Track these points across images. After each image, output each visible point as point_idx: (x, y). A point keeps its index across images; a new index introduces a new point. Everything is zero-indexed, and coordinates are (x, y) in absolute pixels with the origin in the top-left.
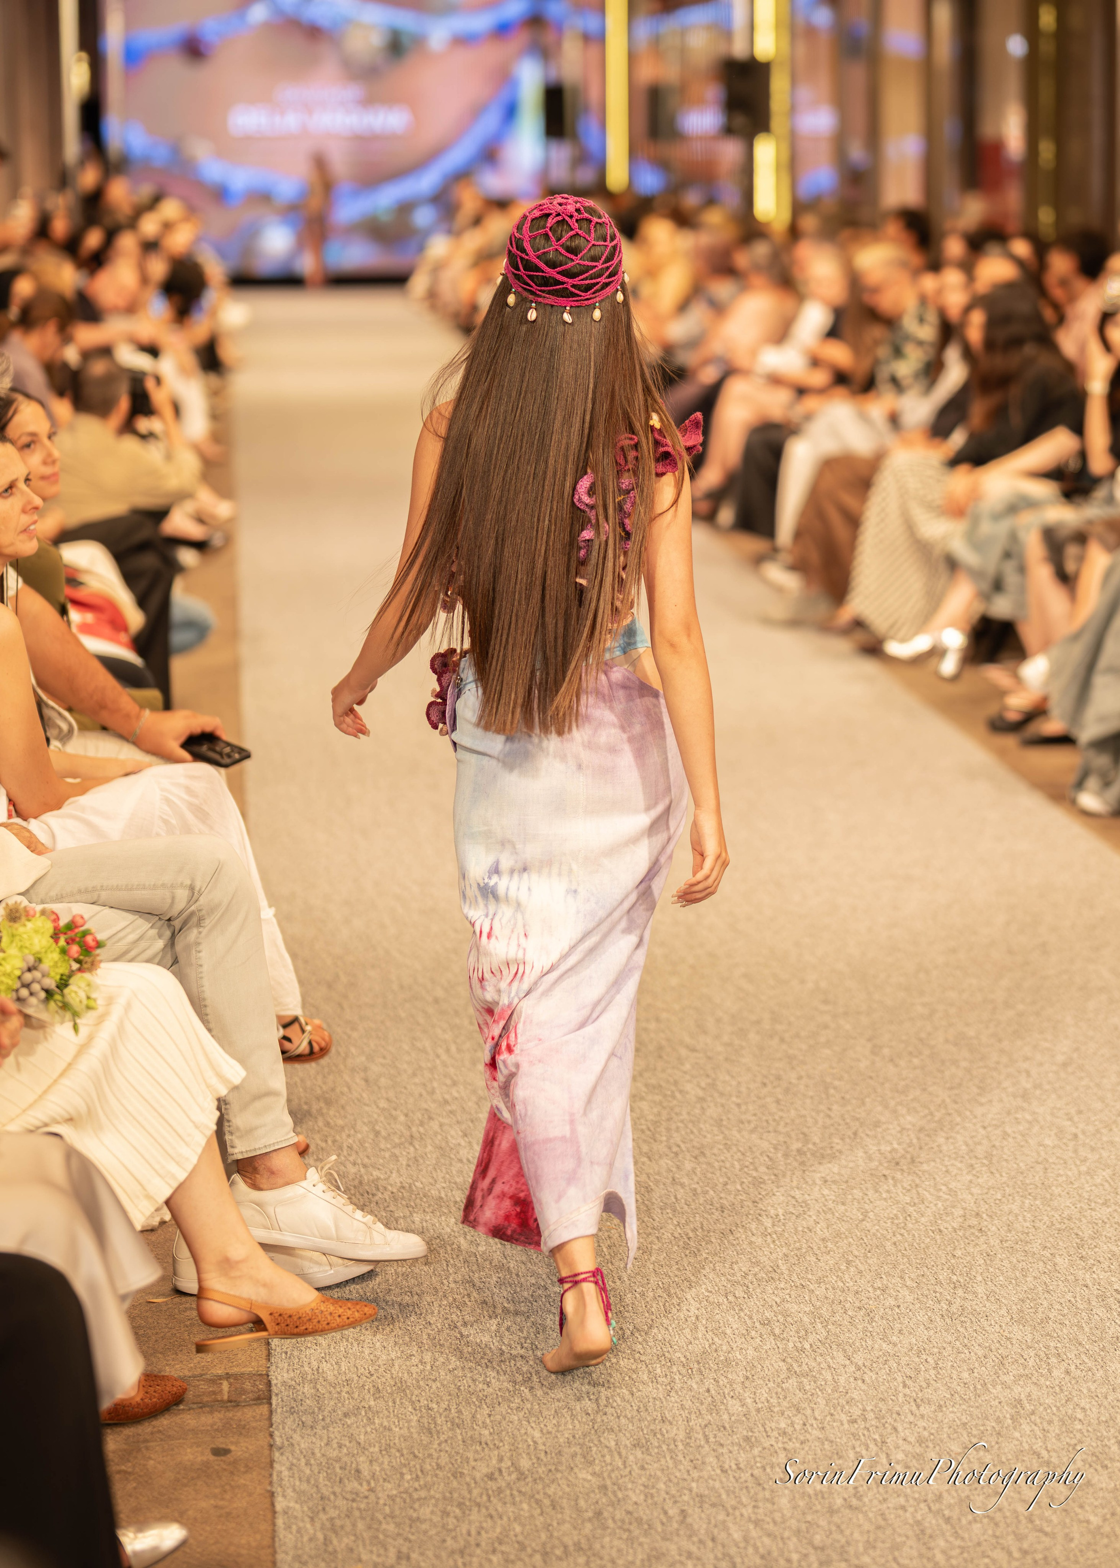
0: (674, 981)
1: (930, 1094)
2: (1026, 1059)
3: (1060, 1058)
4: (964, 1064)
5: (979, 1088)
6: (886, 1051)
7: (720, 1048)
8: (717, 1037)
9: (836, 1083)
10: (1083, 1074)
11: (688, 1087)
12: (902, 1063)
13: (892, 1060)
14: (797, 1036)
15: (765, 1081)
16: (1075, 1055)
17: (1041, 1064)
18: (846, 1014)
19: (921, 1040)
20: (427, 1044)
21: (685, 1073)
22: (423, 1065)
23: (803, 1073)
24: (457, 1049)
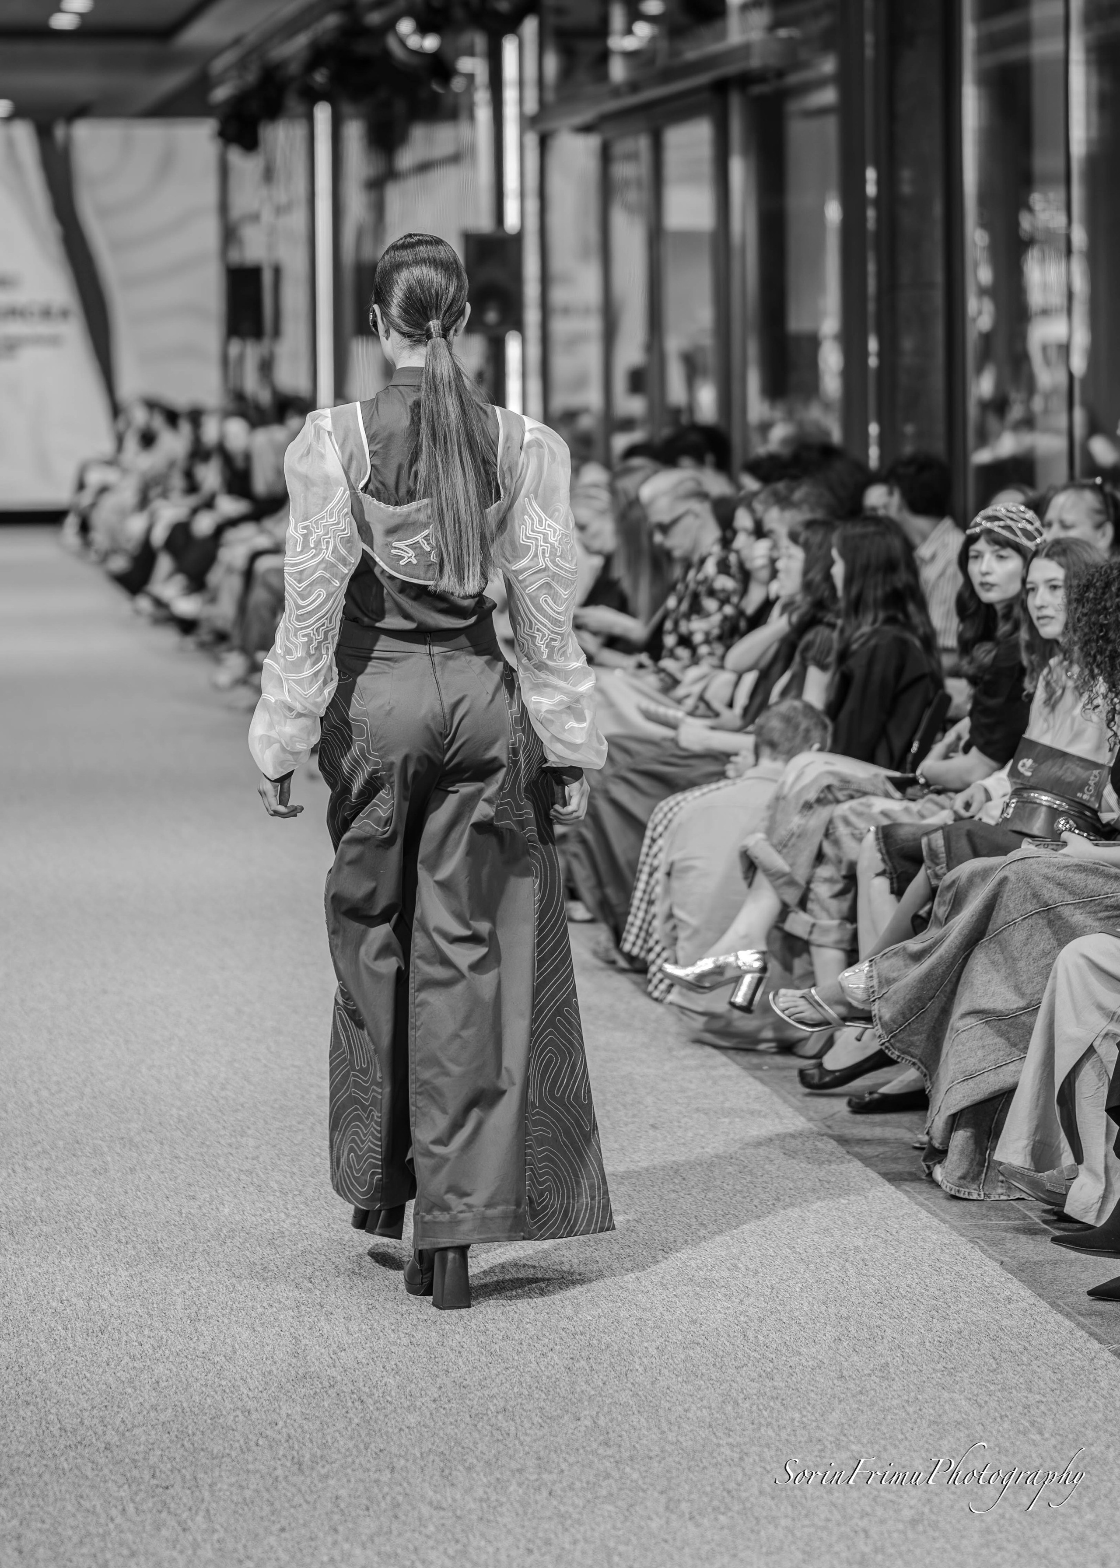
0: (412, 1419)
1: (742, 1561)
2: (864, 1515)
3: (907, 1514)
4: (783, 1522)
5: (804, 1552)
6: (684, 1506)
7: (472, 1505)
8: (469, 1490)
9: (622, 1548)
10: (937, 1534)
11: (432, 1555)
12: (706, 1522)
13: (691, 1518)
14: (571, 1487)
15: (531, 1546)
16: (926, 1510)
17: (882, 1522)
18: (632, 1459)
19: (729, 1492)
20: (98, 1503)
21: (428, 1537)
22: (92, 1529)
23: (579, 1536)
24: (137, 1509)
